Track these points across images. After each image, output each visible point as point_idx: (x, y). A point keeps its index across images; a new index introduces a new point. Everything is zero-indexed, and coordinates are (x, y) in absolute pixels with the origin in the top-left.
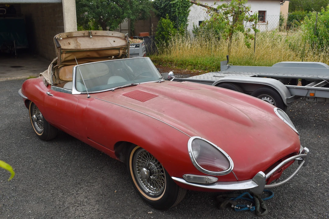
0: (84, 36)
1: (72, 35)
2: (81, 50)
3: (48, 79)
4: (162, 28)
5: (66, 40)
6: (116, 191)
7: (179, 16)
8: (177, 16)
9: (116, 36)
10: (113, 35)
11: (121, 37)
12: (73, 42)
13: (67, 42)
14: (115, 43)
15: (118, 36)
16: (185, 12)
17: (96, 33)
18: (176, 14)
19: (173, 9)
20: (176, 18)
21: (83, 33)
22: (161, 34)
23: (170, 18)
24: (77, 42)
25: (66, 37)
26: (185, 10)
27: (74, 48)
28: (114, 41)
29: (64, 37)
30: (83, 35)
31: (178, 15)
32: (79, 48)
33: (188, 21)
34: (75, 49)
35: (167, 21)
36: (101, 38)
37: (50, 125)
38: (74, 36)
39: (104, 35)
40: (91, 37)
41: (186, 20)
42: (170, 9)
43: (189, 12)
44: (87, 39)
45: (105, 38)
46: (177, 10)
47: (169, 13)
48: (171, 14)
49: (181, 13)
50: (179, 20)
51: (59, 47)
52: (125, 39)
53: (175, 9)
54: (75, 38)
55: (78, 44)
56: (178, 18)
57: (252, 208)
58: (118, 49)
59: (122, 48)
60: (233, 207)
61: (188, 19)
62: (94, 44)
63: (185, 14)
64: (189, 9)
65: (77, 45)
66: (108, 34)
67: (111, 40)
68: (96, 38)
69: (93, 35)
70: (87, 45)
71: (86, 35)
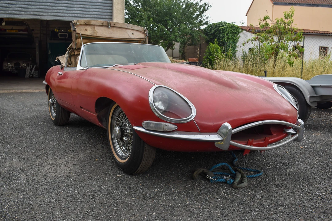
0: (102, 26)
1: (91, 23)
2: (97, 37)
3: (63, 62)
4: (210, 53)
5: (83, 27)
6: (97, 159)
7: (227, 42)
8: (225, 42)
9: (136, 29)
10: (132, 28)
11: (140, 30)
12: (91, 30)
13: (85, 29)
14: (133, 35)
15: (138, 29)
16: (234, 38)
17: (115, 24)
18: (225, 39)
19: (222, 35)
20: (225, 43)
21: (102, 22)
22: (208, 58)
23: (219, 44)
24: (95, 30)
25: (84, 24)
26: (234, 36)
27: (90, 34)
29: (82, 24)
30: (101, 24)
31: (227, 40)
32: (95, 35)
33: (237, 47)
34: (91, 36)
35: (215, 46)
36: (120, 29)
37: (62, 107)
38: (92, 24)
39: (123, 27)
40: (109, 27)
41: (235, 46)
42: (219, 35)
43: (238, 38)
44: (105, 28)
45: (124, 30)
46: (226, 35)
47: (218, 39)
48: (220, 40)
49: (230, 38)
50: (228, 45)
51: (75, 31)
52: (144, 33)
53: (224, 35)
54: (93, 26)
55: (95, 31)
56: (227, 43)
57: (229, 181)
58: (137, 41)
59: (140, 41)
60: (208, 177)
61: (237, 45)
62: (111, 34)
63: (234, 40)
64: (239, 35)
65: (94, 33)
66: (127, 26)
67: (129, 32)
68: (115, 29)
69: (111, 25)
70: (105, 34)
71: (104, 25)
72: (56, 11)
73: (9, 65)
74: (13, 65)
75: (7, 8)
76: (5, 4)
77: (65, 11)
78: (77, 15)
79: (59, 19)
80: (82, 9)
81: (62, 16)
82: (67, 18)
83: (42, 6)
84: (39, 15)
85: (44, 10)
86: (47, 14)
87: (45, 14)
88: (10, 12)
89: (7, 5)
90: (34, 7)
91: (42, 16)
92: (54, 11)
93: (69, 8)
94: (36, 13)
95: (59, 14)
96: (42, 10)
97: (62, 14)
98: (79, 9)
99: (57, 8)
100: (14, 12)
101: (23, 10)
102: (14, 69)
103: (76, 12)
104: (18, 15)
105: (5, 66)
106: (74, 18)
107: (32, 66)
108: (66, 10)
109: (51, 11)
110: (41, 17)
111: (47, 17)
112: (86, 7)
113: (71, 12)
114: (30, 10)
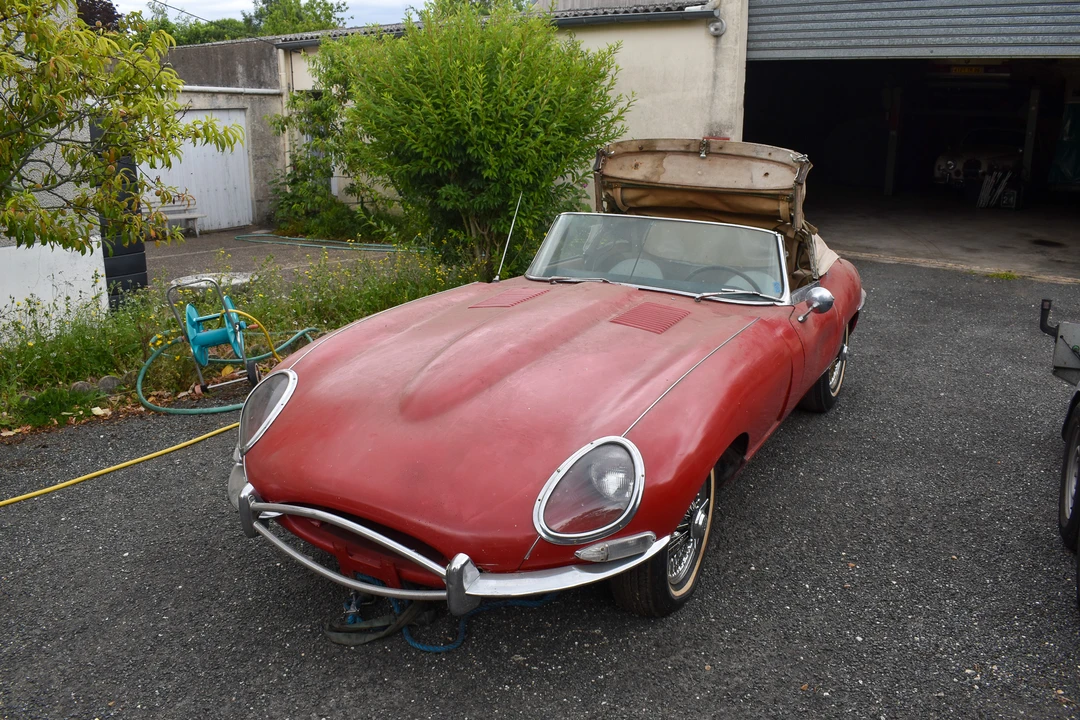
0: (686, 153)
1: (655, 147)
5: (634, 157)
9: (779, 160)
10: (771, 158)
11: (791, 164)
12: (649, 165)
13: (633, 163)
14: (766, 178)
15: (786, 160)
17: (721, 148)
25: (638, 150)
27: (641, 178)
28: (767, 174)
30: (683, 149)
32: (654, 179)
34: (643, 181)
36: (734, 161)
38: (658, 149)
39: (745, 154)
40: (703, 155)
44: (692, 160)
45: (746, 162)
51: (598, 171)
54: (660, 155)
58: (775, 196)
59: (782, 195)
62: (702, 176)
65: (653, 174)
66: (757, 152)
67: (758, 169)
68: (719, 161)
69: (712, 150)
70: (682, 176)
71: (692, 150)
72: (977, 30)
73: (950, 165)
74: (960, 166)
75: (848, 33)
76: (843, 20)
77: (1004, 30)
78: (1040, 39)
79: (982, 53)
80: (1059, 18)
81: (994, 45)
82: (1007, 49)
83: (940, 17)
84: (927, 46)
85: (942, 31)
86: (950, 40)
87: (944, 40)
88: (854, 42)
89: (849, 24)
90: (915, 22)
91: (934, 49)
92: (971, 31)
93: (1018, 19)
94: (920, 41)
95: (985, 40)
96: (936, 31)
97: (994, 39)
98: (1050, 19)
99: (981, 20)
100: (864, 42)
101: (887, 32)
102: (961, 177)
103: (1039, 29)
104: (872, 50)
105: (939, 166)
106: (1030, 48)
107: (1000, 174)
108: (1009, 25)
109: (963, 30)
110: (932, 52)
111: (948, 49)
112: (1074, 10)
113: (1024, 29)
114: (904, 32)
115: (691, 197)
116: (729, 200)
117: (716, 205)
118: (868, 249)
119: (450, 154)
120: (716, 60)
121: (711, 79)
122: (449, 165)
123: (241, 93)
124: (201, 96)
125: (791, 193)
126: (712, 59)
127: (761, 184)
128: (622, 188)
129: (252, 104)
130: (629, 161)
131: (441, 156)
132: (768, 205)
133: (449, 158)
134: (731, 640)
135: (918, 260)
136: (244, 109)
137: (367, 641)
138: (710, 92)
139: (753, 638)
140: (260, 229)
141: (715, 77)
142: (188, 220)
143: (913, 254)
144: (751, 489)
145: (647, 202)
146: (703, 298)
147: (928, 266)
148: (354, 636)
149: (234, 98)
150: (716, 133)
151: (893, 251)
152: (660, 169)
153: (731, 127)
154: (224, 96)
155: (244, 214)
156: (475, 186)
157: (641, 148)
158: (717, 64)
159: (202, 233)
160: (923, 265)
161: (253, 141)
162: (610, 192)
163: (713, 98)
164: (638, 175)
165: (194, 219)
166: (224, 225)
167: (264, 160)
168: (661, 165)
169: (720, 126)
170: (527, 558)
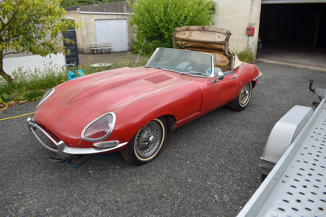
9: (223, 32)
10: (221, 32)
11: (226, 34)
12: (188, 34)
17: (208, 29)
21: (198, 27)
25: (185, 29)
28: (219, 37)
30: (197, 29)
32: (188, 38)
36: (211, 33)
38: (191, 29)
39: (214, 31)
40: (203, 31)
44: (200, 32)
45: (214, 33)
54: (192, 31)
58: (221, 44)
62: (202, 37)
65: (189, 36)
66: (217, 30)
67: (217, 35)
69: (205, 29)
70: (196, 37)
71: (200, 29)
115: (199, 44)
116: (210, 45)
117: (206, 46)
118: (296, 63)
119: (156, 31)
120: (252, 4)
121: (250, 10)
122: (155, 34)
123: (125, 15)
124: (114, 15)
125: (224, 43)
126: (251, 4)
127: (217, 40)
128: (181, 41)
129: (128, 18)
130: (183, 33)
131: (153, 32)
132: (219, 47)
133: (155, 32)
134: (153, 176)
135: (310, 67)
136: (126, 19)
137: (58, 162)
138: (250, 14)
139: (159, 175)
140: (129, 52)
141: (251, 9)
142: (110, 49)
143: (310, 65)
144: (197, 132)
145: (188, 45)
146: (183, 74)
147: (313, 69)
148: (55, 160)
149: (123, 16)
150: (251, 26)
151: (304, 64)
152: (191, 35)
153: (255, 24)
154: (120, 15)
155: (125, 47)
156: (163, 40)
157: (186, 29)
158: (252, 5)
159: (113, 53)
160: (311, 69)
161: (128, 28)
162: (177, 42)
163: (250, 15)
164: (184, 37)
165: (111, 49)
166: (120, 51)
167: (131, 33)
168: (191, 34)
169: (252, 24)
170: (79, 144)
